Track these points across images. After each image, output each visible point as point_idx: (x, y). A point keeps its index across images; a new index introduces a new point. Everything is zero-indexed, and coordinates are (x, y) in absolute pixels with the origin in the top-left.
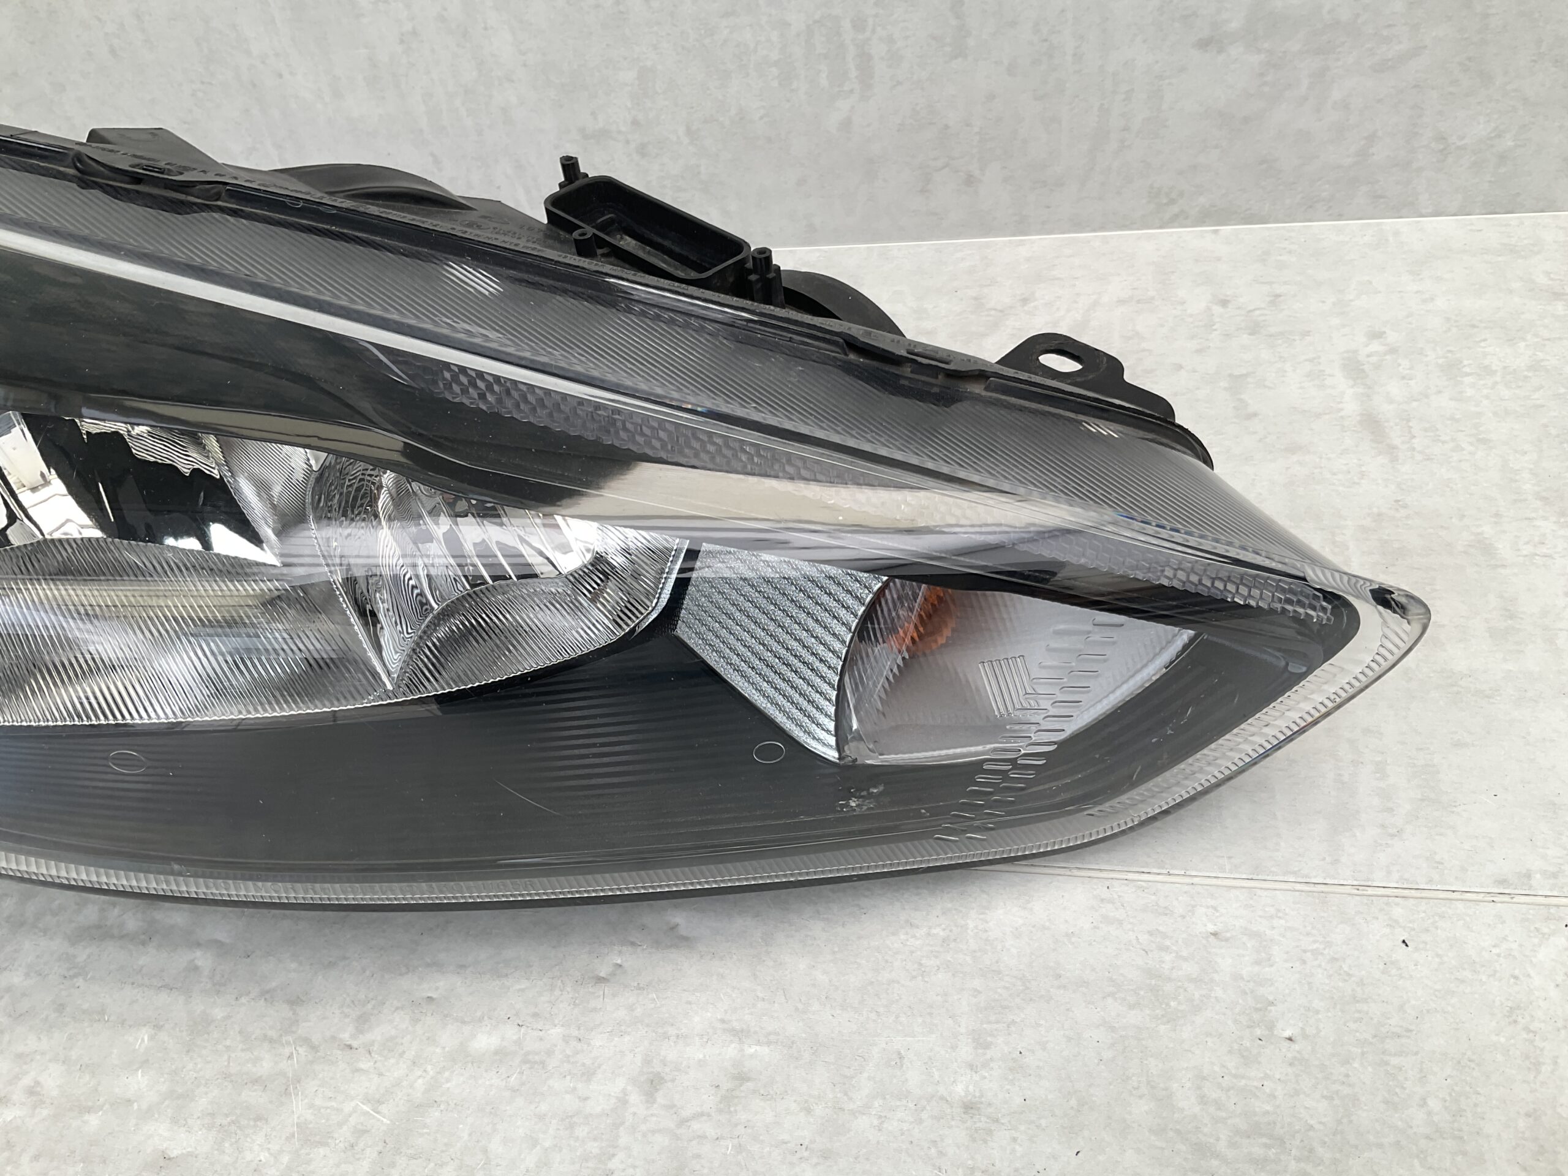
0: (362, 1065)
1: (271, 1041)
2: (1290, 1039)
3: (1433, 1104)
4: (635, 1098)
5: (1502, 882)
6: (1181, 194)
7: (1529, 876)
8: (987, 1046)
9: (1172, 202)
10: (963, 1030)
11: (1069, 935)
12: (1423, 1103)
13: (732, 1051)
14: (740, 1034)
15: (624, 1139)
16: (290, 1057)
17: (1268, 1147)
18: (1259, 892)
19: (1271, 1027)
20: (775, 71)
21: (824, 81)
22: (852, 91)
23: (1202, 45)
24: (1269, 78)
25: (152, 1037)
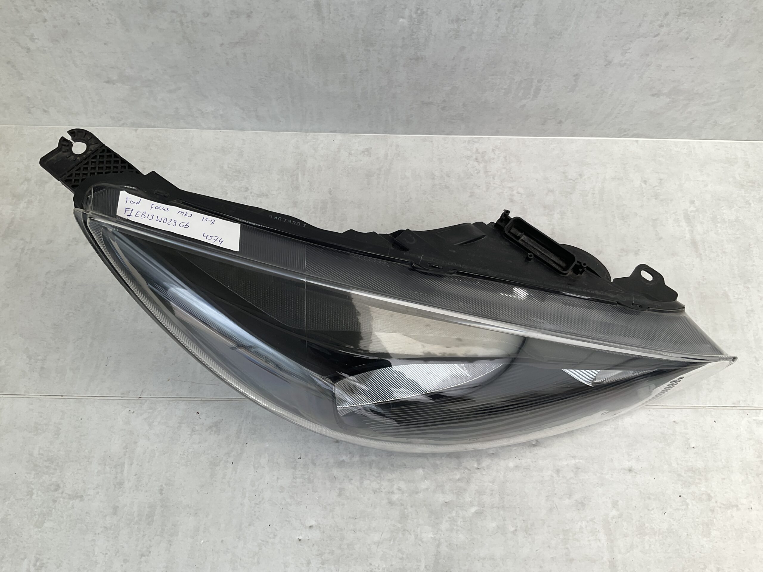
0: (484, 473)
1: (457, 469)
2: (693, 447)
3: (723, 460)
4: (554, 475)
5: (734, 404)
6: (629, 130)
7: (739, 402)
8: (631, 455)
10: (624, 452)
11: (643, 425)
12: (721, 461)
13: (573, 462)
14: (574, 457)
15: (556, 486)
16: (464, 473)
17: (692, 473)
18: (683, 410)
19: (689, 445)
20: (504, 91)
21: (520, 94)
22: (529, 98)
23: (653, 95)
24: (670, 105)
25: (423, 471)
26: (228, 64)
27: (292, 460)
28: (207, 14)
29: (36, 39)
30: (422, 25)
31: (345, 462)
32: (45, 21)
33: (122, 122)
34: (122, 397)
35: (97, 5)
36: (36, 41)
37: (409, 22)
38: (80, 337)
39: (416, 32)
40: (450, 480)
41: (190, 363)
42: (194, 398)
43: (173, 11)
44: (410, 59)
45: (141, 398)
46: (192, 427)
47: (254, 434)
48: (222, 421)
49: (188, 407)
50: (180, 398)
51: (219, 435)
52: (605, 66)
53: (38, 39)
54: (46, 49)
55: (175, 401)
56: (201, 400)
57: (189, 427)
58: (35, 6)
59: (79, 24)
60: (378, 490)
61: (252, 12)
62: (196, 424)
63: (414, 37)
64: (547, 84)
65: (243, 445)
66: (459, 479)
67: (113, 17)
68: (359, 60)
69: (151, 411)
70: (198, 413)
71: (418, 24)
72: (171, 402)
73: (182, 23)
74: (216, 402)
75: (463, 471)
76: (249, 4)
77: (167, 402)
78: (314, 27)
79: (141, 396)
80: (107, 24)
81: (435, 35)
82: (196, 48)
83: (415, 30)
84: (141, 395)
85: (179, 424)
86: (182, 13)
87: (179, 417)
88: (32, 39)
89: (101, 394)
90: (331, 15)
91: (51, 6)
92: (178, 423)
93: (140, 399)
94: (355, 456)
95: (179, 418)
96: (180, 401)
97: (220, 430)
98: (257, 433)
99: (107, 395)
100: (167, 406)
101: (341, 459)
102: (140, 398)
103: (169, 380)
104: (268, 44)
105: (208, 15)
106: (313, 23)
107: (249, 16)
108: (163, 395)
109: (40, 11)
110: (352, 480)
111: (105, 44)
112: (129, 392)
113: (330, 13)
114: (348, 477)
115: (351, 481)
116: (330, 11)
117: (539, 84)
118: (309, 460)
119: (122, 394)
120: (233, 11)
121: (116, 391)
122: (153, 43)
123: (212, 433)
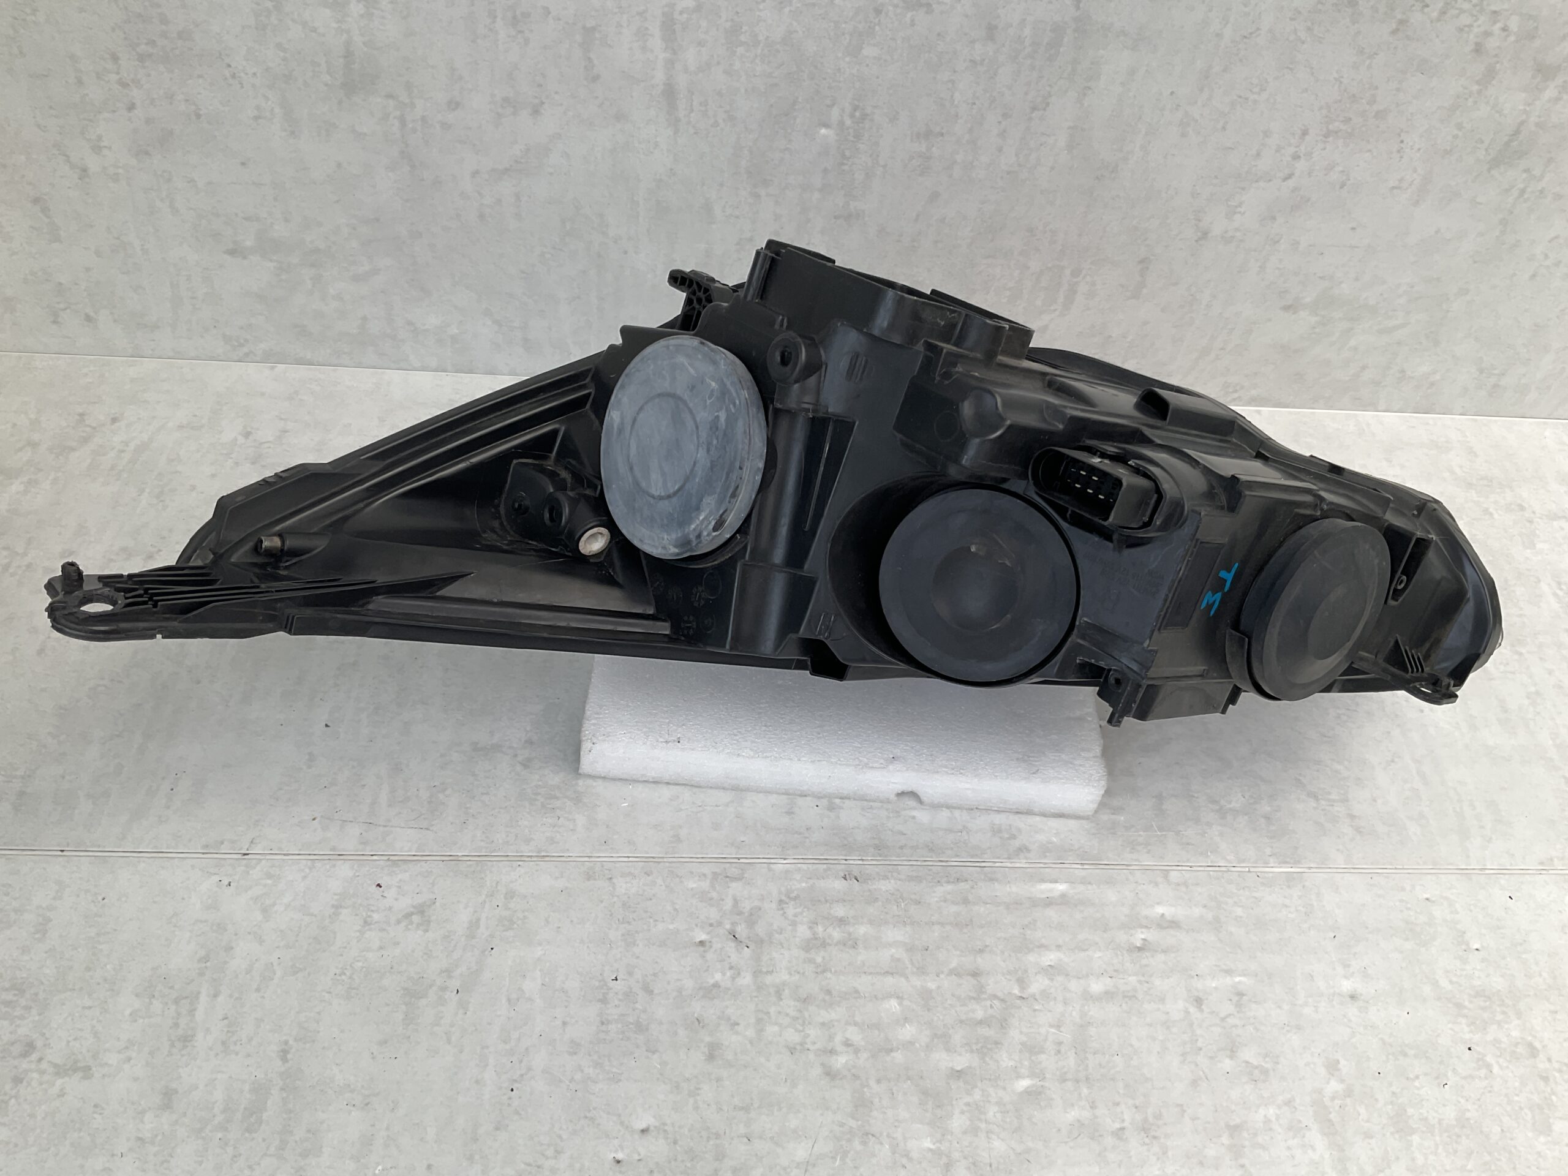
0: (1037, 1008)
1: (974, 998)
2: (1477, 949)
3: (1544, 974)
4: (1192, 1010)
5: (1542, 863)
6: (1242, 387)
7: (1552, 860)
8: (1349, 966)
9: (1236, 391)
10: (1334, 959)
11: (1363, 905)
12: (1540, 975)
13: (1228, 980)
14: (1229, 972)
15: (1199, 1032)
16: (991, 1007)
17: (1485, 1001)
18: (1440, 875)
19: (1468, 944)
20: (1008, 293)
21: (1039, 303)
22: (1055, 310)
23: (1287, 308)
24: (1317, 330)
25: (900, 1004)
26: (482, 216)
27: (597, 984)
28: (454, 105)
29: (105, 147)
30: (863, 143)
31: (719, 987)
32: (131, 107)
33: (245, 350)
34: (203, 853)
35: (242, 75)
36: (105, 152)
37: (837, 135)
38: (117, 733)
39: (850, 158)
40: (961, 1022)
41: (364, 785)
42: (372, 855)
43: (390, 96)
44: (835, 217)
45: (247, 854)
46: (364, 914)
47: (506, 930)
48: (434, 903)
49: (357, 874)
50: (339, 855)
51: (426, 931)
52: (1196, 241)
53: (110, 148)
54: (120, 171)
55: (326, 862)
56: (388, 860)
57: (357, 915)
58: (118, 73)
59: (198, 116)
60: (798, 1047)
61: (543, 103)
62: (373, 908)
63: (846, 168)
64: (1088, 278)
65: (483, 952)
66: (981, 1020)
67: (270, 103)
68: (737, 217)
69: (269, 882)
70: (379, 885)
71: (855, 140)
72: (318, 864)
73: (403, 122)
74: (423, 863)
75: (988, 1003)
76: (540, 86)
77: (309, 863)
78: (658, 139)
79: (248, 852)
80: (256, 118)
81: (885, 166)
82: (423, 180)
83: (847, 153)
84: (248, 850)
85: (333, 910)
86: (407, 101)
87: (335, 894)
88: (97, 149)
89: (156, 847)
90: (692, 115)
91: (149, 75)
92: (333, 906)
93: (246, 857)
94: (742, 973)
95: (336, 897)
96: (340, 862)
97: (429, 922)
98: (515, 926)
99: (167, 848)
100: (307, 870)
101: (712, 981)
102: (245, 854)
103: (314, 819)
104: (565, 174)
105: (458, 104)
106: (656, 130)
107: (536, 112)
108: (300, 850)
109: (124, 85)
110: (738, 1024)
111: (243, 164)
112: (222, 843)
113: (692, 111)
114: (729, 1019)
115: (736, 1027)
116: (692, 105)
117: (1075, 280)
118: (638, 982)
119: (207, 846)
120: (506, 100)
121: (190, 840)
122: (339, 165)
123: (410, 927)
